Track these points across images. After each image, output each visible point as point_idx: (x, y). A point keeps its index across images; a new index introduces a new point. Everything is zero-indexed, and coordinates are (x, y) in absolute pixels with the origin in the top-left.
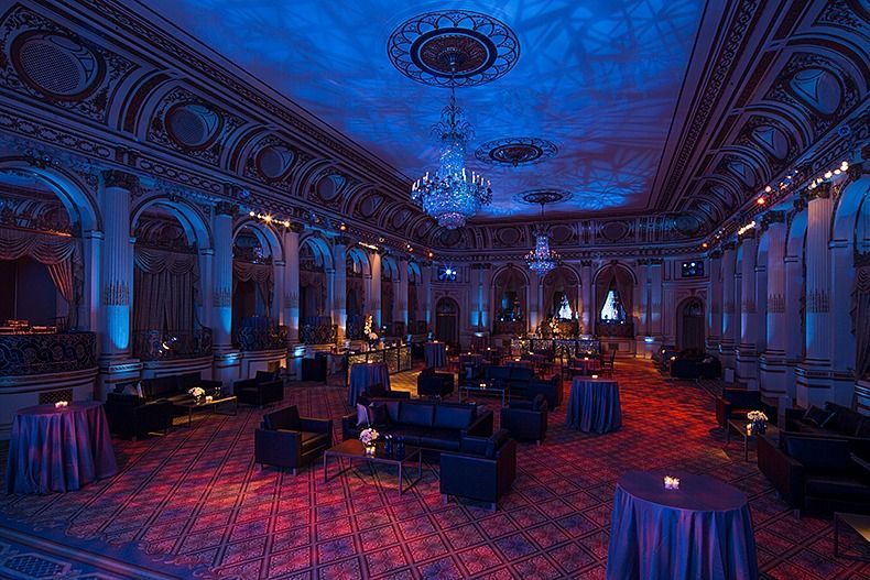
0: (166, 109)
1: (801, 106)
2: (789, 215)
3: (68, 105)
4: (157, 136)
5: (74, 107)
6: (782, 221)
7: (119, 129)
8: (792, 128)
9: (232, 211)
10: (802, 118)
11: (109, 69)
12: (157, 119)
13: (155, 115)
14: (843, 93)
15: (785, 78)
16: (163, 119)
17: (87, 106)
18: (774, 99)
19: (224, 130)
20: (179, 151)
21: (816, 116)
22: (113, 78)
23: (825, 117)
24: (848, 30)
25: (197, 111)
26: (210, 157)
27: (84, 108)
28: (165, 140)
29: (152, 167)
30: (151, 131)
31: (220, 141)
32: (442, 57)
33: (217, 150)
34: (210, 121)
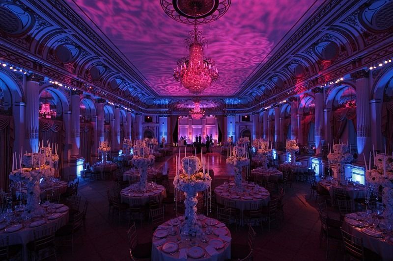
0: (57, 45)
3: (12, 39)
5: (15, 40)
7: (35, 53)
9: (40, 79)
11: (36, 24)
17: (21, 41)
22: (37, 29)
27: (20, 41)
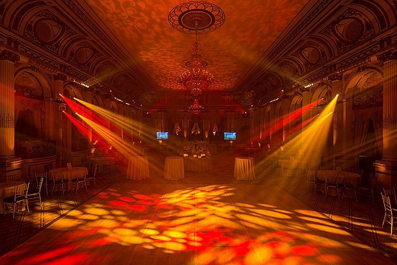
1: (303, 59)
2: (291, 96)
4: (29, 34)
6: (288, 99)
8: (297, 67)
10: (302, 63)
12: (30, 25)
13: (29, 23)
14: (320, 57)
15: (301, 50)
16: (33, 25)
18: (294, 56)
19: (63, 36)
20: (39, 44)
21: (307, 64)
23: (312, 64)
24: (328, 37)
25: (50, 23)
26: (54, 49)
28: (33, 37)
29: (26, 51)
30: (26, 31)
31: (59, 41)
32: (192, 21)
33: (58, 46)
34: (56, 30)
